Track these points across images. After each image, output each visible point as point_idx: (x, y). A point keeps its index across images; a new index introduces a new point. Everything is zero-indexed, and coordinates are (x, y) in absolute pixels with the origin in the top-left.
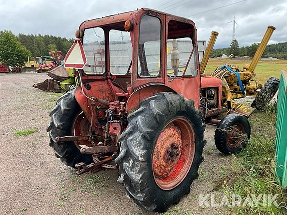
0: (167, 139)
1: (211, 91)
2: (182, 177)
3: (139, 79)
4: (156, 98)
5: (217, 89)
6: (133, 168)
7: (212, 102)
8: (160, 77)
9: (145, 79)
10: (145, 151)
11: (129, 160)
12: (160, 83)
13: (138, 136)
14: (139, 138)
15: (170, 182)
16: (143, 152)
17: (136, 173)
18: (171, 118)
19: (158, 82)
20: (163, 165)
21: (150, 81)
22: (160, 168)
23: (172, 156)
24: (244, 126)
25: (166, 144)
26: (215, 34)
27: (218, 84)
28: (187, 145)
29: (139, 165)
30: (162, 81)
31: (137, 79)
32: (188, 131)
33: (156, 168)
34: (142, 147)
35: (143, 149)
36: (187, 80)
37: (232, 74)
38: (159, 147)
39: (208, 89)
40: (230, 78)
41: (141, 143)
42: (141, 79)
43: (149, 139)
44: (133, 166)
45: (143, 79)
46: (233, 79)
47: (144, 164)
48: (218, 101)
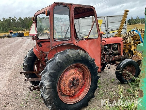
0: (70, 75)
1: (115, 46)
2: (82, 97)
3: (55, 42)
4: (62, 52)
5: (119, 44)
6: (44, 92)
7: (115, 52)
8: (70, 40)
9: (59, 42)
10: (50, 83)
11: (43, 87)
12: (70, 43)
13: (47, 74)
14: (47, 76)
15: (74, 99)
16: (49, 83)
17: (46, 95)
18: (70, 64)
19: (69, 43)
20: (68, 90)
21: (63, 43)
22: (66, 91)
23: (73, 85)
24: (135, 67)
25: (70, 78)
26: (127, 11)
27: (120, 42)
28: (87, 79)
29: (47, 91)
30: (71, 42)
31: (53, 42)
32: (86, 70)
33: (64, 91)
34: (48, 80)
35: (49, 82)
36: (90, 41)
37: (136, 34)
38: (65, 80)
39: (113, 44)
40: (135, 37)
41: (48, 79)
42: (56, 42)
43: (53, 76)
44: (44, 91)
45: (58, 42)
46: (137, 37)
47: (50, 90)
48: (120, 51)
